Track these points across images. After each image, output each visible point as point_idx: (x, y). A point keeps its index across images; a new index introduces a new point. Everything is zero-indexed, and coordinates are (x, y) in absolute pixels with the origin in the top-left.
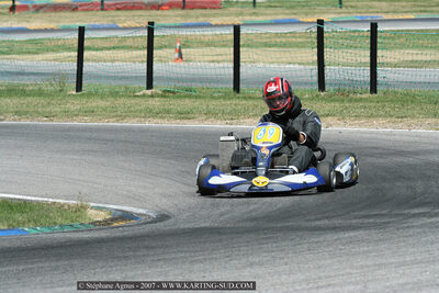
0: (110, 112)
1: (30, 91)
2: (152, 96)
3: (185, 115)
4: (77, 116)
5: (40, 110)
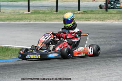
1: (42, 12)
2: (79, 13)
3: (88, 19)
4: (53, 20)
5: (42, 18)
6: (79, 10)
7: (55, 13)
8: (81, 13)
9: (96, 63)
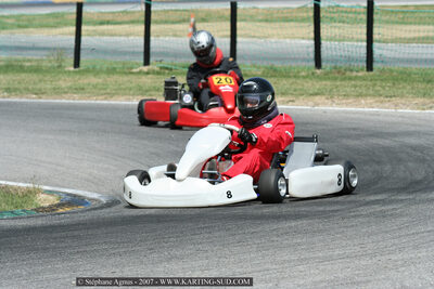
0: (100, 89)
1: (28, 67)
2: (148, 73)
4: (66, 93)
5: (30, 87)
6: (147, 62)
7: (72, 69)
8: (154, 72)
9: (197, 237)
